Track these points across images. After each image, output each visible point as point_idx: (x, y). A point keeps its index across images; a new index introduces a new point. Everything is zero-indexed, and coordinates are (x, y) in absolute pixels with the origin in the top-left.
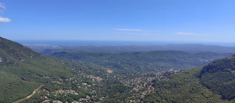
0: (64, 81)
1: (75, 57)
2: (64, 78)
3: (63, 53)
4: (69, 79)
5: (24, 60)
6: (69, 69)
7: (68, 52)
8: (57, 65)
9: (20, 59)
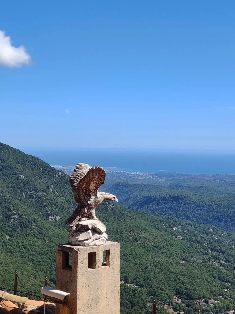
0: (188, 305)
1: (219, 219)
2: (189, 297)
3: (176, 199)
4: (207, 302)
5: (58, 218)
6: (205, 262)
7: (191, 195)
8: (161, 244)
9: (48, 215)
